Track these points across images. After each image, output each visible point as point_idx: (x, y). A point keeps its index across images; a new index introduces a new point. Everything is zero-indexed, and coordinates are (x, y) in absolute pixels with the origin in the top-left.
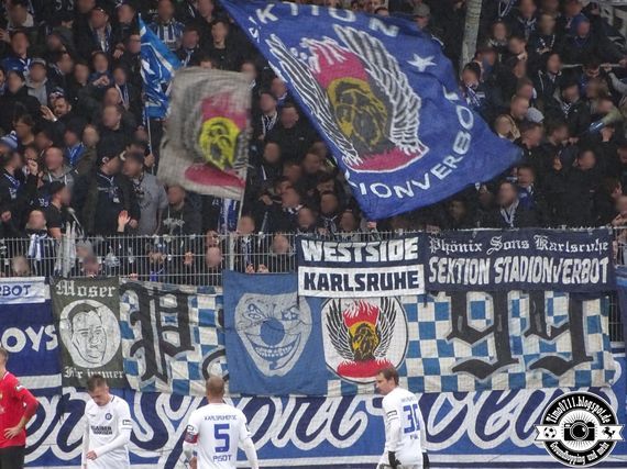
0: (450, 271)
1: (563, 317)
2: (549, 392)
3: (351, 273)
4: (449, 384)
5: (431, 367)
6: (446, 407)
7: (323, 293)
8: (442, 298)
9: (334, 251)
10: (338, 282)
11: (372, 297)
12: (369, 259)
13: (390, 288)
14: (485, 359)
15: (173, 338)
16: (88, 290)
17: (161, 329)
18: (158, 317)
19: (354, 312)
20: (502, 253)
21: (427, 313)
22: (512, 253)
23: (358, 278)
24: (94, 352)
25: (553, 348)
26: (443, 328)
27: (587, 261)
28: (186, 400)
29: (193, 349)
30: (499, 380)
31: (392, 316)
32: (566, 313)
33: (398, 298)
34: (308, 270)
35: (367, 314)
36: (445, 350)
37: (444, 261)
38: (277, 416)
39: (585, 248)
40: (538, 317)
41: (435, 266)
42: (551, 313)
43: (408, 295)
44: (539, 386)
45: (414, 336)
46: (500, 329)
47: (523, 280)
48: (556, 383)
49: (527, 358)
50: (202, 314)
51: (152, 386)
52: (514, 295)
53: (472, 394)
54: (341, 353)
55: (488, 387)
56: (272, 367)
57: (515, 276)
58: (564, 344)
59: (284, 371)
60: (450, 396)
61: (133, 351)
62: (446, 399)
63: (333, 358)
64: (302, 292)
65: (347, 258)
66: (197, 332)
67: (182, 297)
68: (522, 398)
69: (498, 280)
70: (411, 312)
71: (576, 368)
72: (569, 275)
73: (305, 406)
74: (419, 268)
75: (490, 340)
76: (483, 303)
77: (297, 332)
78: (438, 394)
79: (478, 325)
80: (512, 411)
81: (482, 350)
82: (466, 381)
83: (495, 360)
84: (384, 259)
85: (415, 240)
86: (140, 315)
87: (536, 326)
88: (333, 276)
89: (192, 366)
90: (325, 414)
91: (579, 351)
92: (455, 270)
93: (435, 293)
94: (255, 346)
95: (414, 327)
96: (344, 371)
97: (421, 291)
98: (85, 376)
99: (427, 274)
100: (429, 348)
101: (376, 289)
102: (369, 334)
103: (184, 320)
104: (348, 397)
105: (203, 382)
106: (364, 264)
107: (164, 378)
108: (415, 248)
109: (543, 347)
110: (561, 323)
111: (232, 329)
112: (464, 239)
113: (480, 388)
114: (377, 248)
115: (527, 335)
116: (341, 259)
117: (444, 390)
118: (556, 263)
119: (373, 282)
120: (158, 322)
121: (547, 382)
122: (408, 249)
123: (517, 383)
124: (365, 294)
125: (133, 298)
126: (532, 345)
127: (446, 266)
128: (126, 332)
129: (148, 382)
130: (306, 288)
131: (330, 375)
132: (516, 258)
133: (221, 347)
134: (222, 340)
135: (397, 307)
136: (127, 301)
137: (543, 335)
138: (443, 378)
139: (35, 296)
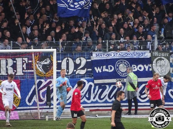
16: (161, 54)
24: (163, 72)
128: (171, 66)
136: (172, 57)
139: (147, 56)
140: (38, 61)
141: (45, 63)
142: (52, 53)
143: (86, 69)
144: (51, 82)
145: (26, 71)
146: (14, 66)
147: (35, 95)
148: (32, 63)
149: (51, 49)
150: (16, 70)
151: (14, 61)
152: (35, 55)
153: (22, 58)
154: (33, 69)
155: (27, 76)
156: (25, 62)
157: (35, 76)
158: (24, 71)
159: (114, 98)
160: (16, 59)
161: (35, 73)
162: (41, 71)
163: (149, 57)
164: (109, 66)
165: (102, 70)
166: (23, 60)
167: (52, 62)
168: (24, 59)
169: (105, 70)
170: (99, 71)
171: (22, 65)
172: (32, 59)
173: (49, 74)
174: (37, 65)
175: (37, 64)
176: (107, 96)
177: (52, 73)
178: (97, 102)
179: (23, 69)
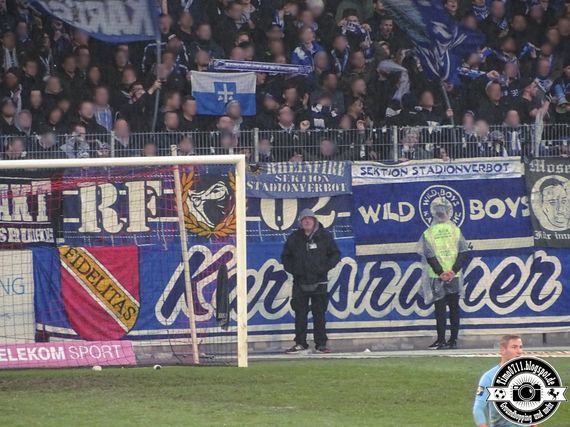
16: (555, 167)
24: (561, 218)
98: (553, 237)
139: (513, 173)
140: (192, 188)
141: (213, 196)
142: (232, 167)
143: (333, 212)
144: (229, 256)
145: (157, 220)
146: (122, 207)
147: (183, 295)
148: (174, 195)
149: (228, 153)
150: (127, 216)
151: (121, 192)
152: (181, 174)
153: (146, 180)
154: (175, 214)
155: (160, 234)
156: (155, 194)
157: (184, 236)
158: (150, 220)
159: (416, 302)
160: (127, 184)
161: (183, 227)
162: (199, 218)
163: (519, 176)
164: (400, 204)
165: (381, 215)
166: (147, 188)
167: (232, 192)
168: (149, 183)
169: (388, 215)
170: (371, 219)
171: (143, 202)
172: (172, 186)
173: (224, 227)
174: (188, 202)
175: (190, 197)
176: (397, 297)
177: (232, 227)
178: (365, 316)
179: (148, 213)
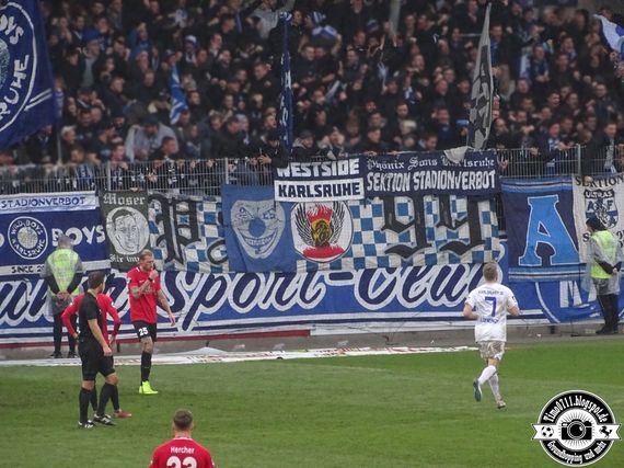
0: (382, 181)
1: (463, 213)
2: (454, 267)
3: (312, 184)
4: (383, 262)
5: (370, 250)
6: (381, 279)
7: (292, 199)
8: (377, 201)
9: (298, 169)
10: (302, 191)
11: (327, 201)
12: (324, 174)
13: (339, 195)
14: (408, 244)
15: (186, 233)
16: (125, 200)
17: (177, 227)
18: (175, 218)
19: (314, 212)
20: (419, 169)
21: (366, 212)
22: (425, 168)
23: (316, 188)
24: (131, 244)
25: (456, 236)
26: (379, 222)
27: (479, 173)
28: (197, 276)
29: (200, 240)
30: (418, 259)
31: (342, 215)
32: (465, 210)
33: (346, 202)
34: (282, 183)
35: (323, 214)
36: (380, 238)
37: (378, 175)
38: (262, 287)
39: (478, 164)
40: (446, 213)
41: (372, 178)
42: (455, 210)
43: (353, 199)
44: (447, 263)
45: (358, 228)
46: (419, 222)
47: (434, 187)
48: (458, 260)
49: (438, 243)
50: (206, 215)
51: (173, 266)
52: (427, 199)
53: (400, 269)
54: (305, 241)
55: (411, 264)
56: (257, 253)
57: (428, 184)
58: (464, 232)
59: (266, 255)
60: (384, 270)
61: (158, 242)
62: (381, 274)
63: (300, 246)
64: (278, 198)
65: (308, 174)
66: (203, 228)
67: (192, 204)
68: (435, 271)
69: (416, 188)
70: (355, 212)
71: (473, 249)
72: (467, 183)
73: (281, 280)
74: (360, 180)
75: (412, 231)
76: (406, 204)
77: (275, 227)
78: (375, 270)
79: (404, 220)
80: (428, 281)
81: (406, 238)
82: (395, 260)
83: (415, 245)
84: (335, 174)
85: (357, 160)
86: (163, 217)
87: (444, 219)
88: (299, 187)
89: (200, 253)
90: (296, 284)
91: (476, 237)
92: (386, 181)
93: (372, 198)
94: (244, 237)
95: (357, 222)
96: (308, 254)
97: (361, 197)
98: (125, 260)
99: (366, 184)
100: (368, 237)
101: (330, 195)
102: (326, 228)
103: (194, 220)
104: (311, 271)
105: (209, 263)
106: (321, 178)
107: (181, 261)
108: (357, 166)
109: (449, 235)
110: (462, 218)
111: (230, 226)
112: (391, 159)
113: (405, 265)
114: (330, 166)
115: (438, 226)
116: (304, 175)
117: (379, 266)
118: (457, 175)
119: (327, 191)
120: (175, 222)
121: (453, 260)
122: (353, 166)
123: (431, 261)
124: (322, 199)
125: (157, 205)
126: (441, 234)
127: (379, 179)
128: (153, 230)
129: (170, 264)
130: (280, 195)
131: (299, 257)
132: (428, 172)
133: (221, 239)
134: (221, 234)
135: (345, 209)
136: (153, 207)
137: (450, 226)
138: (378, 258)
139: (89, 205)
163: (94, 208)
